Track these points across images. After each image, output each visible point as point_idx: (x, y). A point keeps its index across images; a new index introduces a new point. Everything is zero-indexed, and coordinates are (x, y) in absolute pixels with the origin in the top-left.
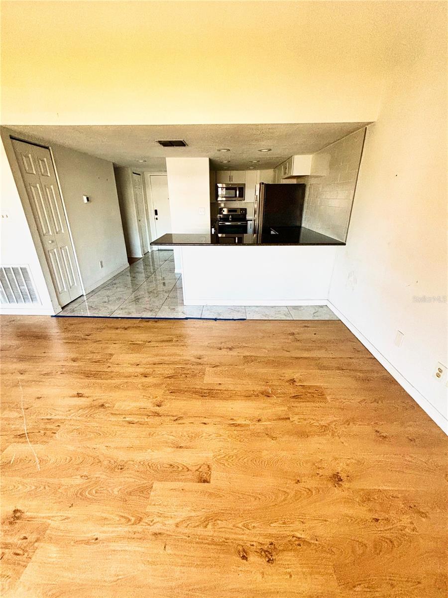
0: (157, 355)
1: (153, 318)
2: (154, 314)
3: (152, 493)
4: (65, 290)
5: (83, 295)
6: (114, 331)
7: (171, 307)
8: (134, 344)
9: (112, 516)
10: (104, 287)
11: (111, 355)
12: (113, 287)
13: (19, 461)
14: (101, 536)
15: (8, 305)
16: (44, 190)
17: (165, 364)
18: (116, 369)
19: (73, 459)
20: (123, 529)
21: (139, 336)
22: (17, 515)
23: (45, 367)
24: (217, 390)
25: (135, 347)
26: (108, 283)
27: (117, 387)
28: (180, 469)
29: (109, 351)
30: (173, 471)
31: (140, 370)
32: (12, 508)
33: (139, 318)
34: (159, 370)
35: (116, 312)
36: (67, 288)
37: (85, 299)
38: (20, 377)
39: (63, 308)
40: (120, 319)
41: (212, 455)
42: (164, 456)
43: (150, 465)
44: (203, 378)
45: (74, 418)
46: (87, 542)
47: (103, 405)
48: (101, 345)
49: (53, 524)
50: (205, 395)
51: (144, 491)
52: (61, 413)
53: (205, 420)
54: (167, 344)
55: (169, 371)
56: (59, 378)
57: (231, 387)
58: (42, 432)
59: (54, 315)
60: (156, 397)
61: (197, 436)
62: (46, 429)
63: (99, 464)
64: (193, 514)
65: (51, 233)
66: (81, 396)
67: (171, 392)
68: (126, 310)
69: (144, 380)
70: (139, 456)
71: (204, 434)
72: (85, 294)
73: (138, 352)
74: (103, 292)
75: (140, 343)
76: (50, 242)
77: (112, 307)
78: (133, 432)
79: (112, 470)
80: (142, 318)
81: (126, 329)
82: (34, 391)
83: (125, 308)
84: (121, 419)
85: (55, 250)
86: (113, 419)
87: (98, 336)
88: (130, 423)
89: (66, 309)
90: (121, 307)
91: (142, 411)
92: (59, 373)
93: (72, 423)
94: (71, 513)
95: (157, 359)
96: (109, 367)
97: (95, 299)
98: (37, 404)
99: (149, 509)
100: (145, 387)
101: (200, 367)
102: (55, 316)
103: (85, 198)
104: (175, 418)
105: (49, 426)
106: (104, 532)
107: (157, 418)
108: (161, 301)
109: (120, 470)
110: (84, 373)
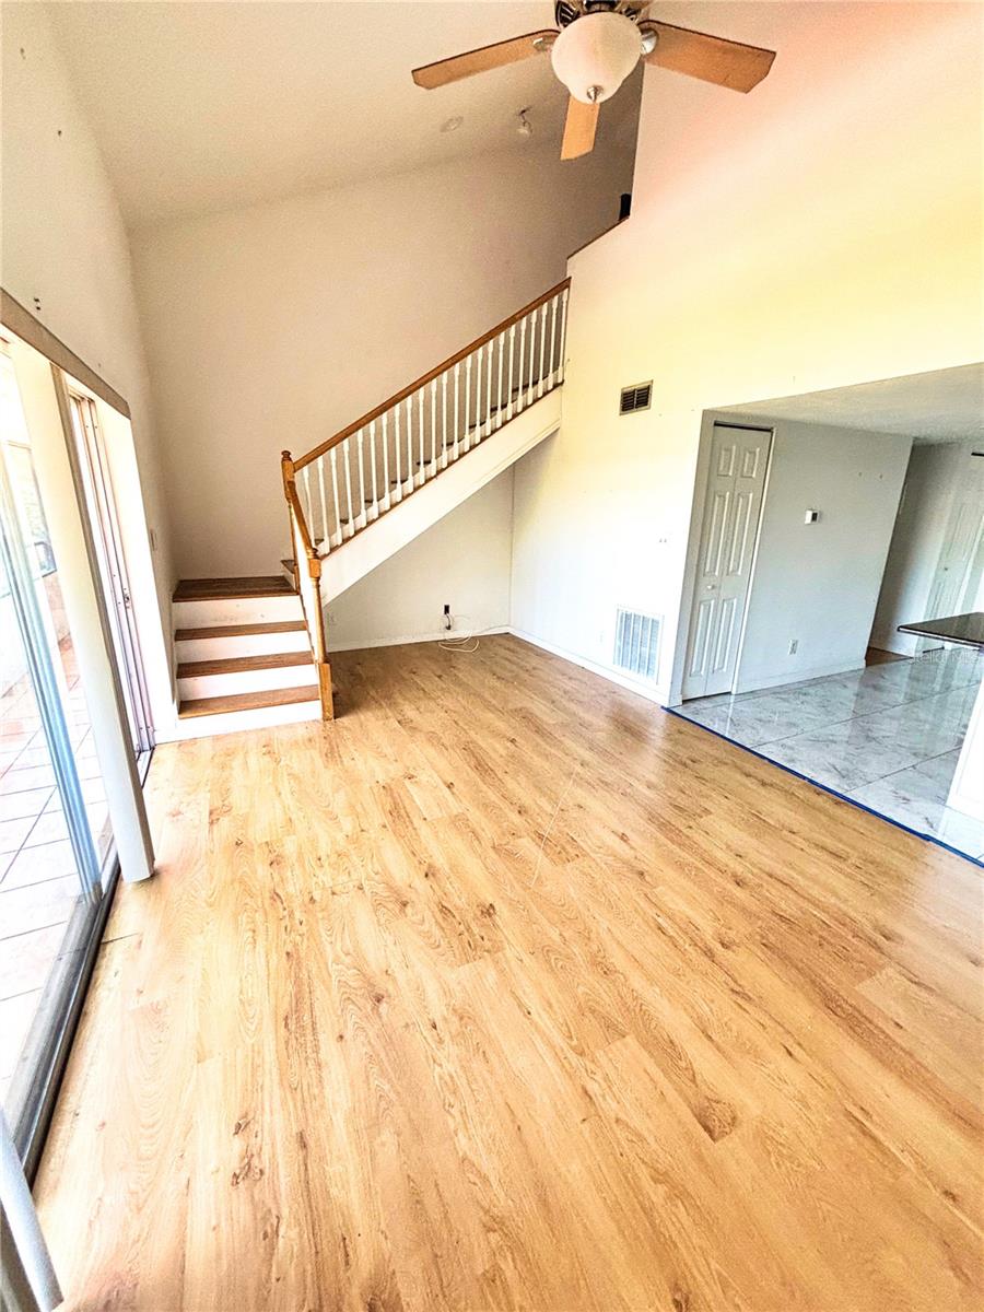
0: (791, 865)
1: (836, 794)
2: (846, 787)
3: (618, 1043)
4: (702, 673)
5: (729, 693)
6: (739, 777)
7: (902, 793)
8: (758, 817)
9: (558, 1011)
10: (777, 692)
11: (707, 811)
12: (798, 698)
13: (522, 860)
14: (534, 1016)
15: (618, 668)
16: (735, 500)
17: (792, 889)
18: (698, 837)
19: (565, 908)
20: (558, 1039)
21: (777, 809)
22: (489, 911)
23: (612, 773)
24: (876, 1027)
25: (758, 823)
26: (792, 687)
27: (680, 866)
28: (683, 1064)
29: (708, 805)
30: (667, 1052)
31: (737, 867)
32: (490, 900)
33: (804, 778)
34: (774, 892)
35: (768, 745)
36: (707, 670)
37: (732, 701)
38: (578, 768)
39: (684, 702)
40: (766, 761)
41: (759, 1112)
42: (673, 1020)
43: (643, 1007)
44: (861, 980)
45: (599, 860)
46: (520, 1005)
47: (641, 874)
48: (703, 788)
49: (508, 952)
50: (839, 1011)
51: (612, 1030)
52: (590, 843)
53: (796, 1050)
54: (826, 856)
55: (789, 905)
56: (617, 797)
57: (928, 1058)
58: (559, 849)
59: (666, 706)
60: (730, 929)
61: (756, 1054)
62: (564, 848)
63: (586, 941)
64: (651, 1140)
65: (717, 573)
66: (625, 841)
67: (764, 945)
68: (789, 752)
69: (732, 887)
70: (637, 981)
71: (772, 1067)
72: (734, 692)
73: (758, 837)
74: (769, 700)
75: (772, 823)
76: (710, 587)
77: (764, 734)
78: (655, 943)
79: (595, 964)
80: (810, 781)
81: (764, 784)
82: (581, 794)
83: (792, 748)
84: (652, 912)
85: (713, 602)
86: (643, 903)
87: (708, 770)
88: (660, 929)
89: (690, 704)
90: (784, 741)
91: (689, 929)
92: (620, 791)
93: (594, 866)
94: (527, 959)
95: (781, 871)
96: (690, 827)
97: (747, 709)
98: (575, 813)
99: (599, 1054)
100: (724, 900)
101: (874, 954)
102: (668, 710)
103: (809, 515)
104: (738, 989)
105: (568, 847)
106: (540, 1016)
107: (706, 959)
108: (886, 768)
109: (602, 972)
110: (650, 813)
